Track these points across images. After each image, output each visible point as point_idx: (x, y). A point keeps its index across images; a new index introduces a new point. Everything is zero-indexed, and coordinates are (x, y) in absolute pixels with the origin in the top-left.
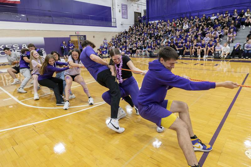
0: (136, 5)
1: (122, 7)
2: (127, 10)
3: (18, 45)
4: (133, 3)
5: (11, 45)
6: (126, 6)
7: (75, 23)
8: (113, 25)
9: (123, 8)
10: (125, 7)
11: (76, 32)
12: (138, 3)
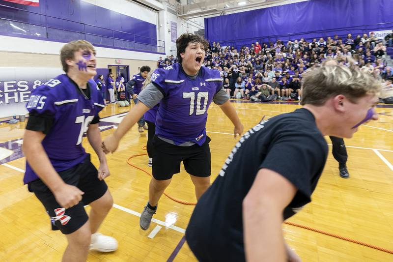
0: (185, 25)
1: (172, 26)
2: (176, 30)
3: (26, 82)
4: (182, 21)
5: (15, 82)
6: (175, 24)
7: (116, 46)
8: (158, 51)
9: (173, 28)
10: (175, 26)
11: (117, 60)
12: (188, 22)
